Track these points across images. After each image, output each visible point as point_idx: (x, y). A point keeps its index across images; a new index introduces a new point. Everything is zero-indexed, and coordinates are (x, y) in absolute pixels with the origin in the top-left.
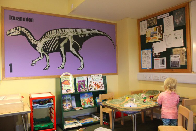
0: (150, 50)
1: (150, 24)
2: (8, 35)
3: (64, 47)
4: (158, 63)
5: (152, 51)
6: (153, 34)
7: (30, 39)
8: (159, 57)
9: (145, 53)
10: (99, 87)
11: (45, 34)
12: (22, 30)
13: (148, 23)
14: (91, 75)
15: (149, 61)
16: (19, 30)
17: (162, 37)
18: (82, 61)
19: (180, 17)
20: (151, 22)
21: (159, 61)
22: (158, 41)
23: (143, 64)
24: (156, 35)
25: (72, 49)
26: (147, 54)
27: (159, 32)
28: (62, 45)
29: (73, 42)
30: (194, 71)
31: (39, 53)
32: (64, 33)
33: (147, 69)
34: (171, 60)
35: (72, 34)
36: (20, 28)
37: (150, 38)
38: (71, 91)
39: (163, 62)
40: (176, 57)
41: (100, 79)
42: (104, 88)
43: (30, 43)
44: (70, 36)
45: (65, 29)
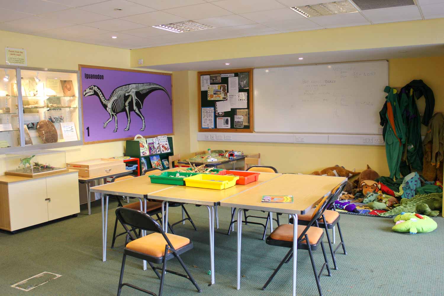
0: (213, 109)
1: (213, 80)
2: (84, 95)
3: (128, 106)
4: (221, 123)
5: (215, 110)
6: (216, 92)
7: (102, 98)
8: (222, 117)
9: (206, 111)
10: (166, 149)
11: (113, 92)
12: (95, 90)
13: (211, 78)
14: (158, 137)
15: (211, 120)
16: (93, 90)
17: (226, 97)
18: (143, 121)
19: (245, 80)
20: (214, 78)
21: (223, 120)
22: (222, 99)
23: (204, 122)
24: (220, 93)
25: (135, 108)
26: (209, 113)
27: (224, 90)
28: (127, 104)
29: (136, 99)
30: (255, 131)
31: (109, 113)
32: (128, 90)
33: (208, 128)
34: (235, 121)
35: (135, 91)
36: (93, 86)
37: (213, 96)
38: (146, 153)
39: (227, 122)
40: (240, 118)
41: (165, 141)
42: (170, 150)
43: (102, 103)
44: (133, 93)
45: (129, 85)
